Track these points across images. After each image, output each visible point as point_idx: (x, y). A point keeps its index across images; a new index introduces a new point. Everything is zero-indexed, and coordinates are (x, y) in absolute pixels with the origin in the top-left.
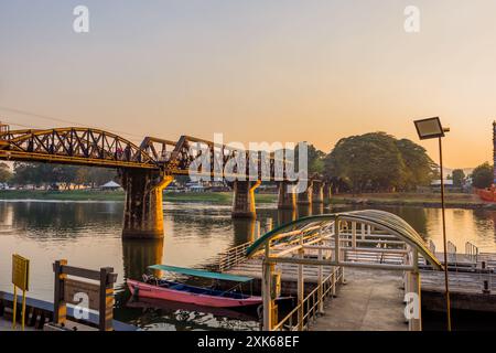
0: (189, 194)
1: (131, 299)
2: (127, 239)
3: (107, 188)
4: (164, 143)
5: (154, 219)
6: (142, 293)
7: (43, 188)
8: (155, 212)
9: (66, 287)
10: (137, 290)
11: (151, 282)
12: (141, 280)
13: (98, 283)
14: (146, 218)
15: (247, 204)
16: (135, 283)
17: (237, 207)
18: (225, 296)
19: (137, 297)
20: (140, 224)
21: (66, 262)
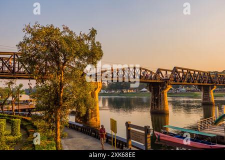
0: (179, 93)
1: (157, 140)
2: (152, 113)
3: (143, 91)
4: (166, 71)
5: (164, 104)
6: (161, 138)
7: (118, 92)
8: (164, 102)
9: (131, 133)
10: (159, 136)
11: (165, 133)
12: (160, 132)
13: (144, 132)
14: (161, 104)
15: (209, 98)
16: (158, 133)
17: (204, 99)
18: (202, 142)
19: (159, 139)
20: (158, 107)
21: (130, 122)
